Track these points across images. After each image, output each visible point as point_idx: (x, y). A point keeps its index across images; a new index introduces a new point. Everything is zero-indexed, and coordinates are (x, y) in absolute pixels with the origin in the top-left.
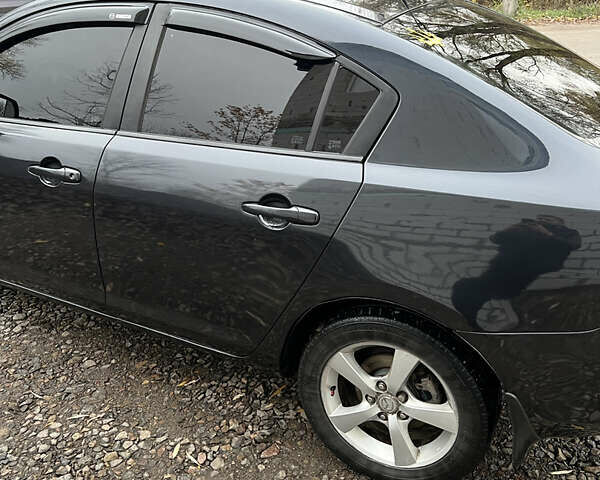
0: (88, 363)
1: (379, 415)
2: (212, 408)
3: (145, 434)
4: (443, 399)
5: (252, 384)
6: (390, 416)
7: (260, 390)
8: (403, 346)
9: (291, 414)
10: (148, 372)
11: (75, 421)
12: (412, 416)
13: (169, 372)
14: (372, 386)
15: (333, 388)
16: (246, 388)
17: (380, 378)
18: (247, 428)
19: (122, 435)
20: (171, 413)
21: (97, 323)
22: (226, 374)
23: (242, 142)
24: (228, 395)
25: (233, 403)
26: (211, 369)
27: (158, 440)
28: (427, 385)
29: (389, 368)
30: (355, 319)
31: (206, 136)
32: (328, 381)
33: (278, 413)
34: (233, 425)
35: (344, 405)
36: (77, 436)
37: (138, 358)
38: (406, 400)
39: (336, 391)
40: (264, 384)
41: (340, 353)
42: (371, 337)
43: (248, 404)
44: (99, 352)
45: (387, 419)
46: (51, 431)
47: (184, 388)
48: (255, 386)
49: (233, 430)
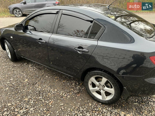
0: (47, 77)
1: (99, 90)
2: (68, 86)
3: (56, 90)
4: (112, 88)
5: (76, 82)
6: (101, 90)
7: (78, 83)
8: (104, 77)
9: (83, 88)
10: (57, 79)
11: (43, 87)
12: (106, 90)
13: (61, 79)
14: (98, 84)
15: (91, 84)
16: (75, 83)
17: (100, 83)
18: (75, 90)
19: (52, 90)
20: (61, 87)
21: (49, 69)
22: (71, 80)
23: (78, 37)
24: (72, 84)
25: (73, 86)
26: (69, 79)
27: (58, 91)
28: (109, 85)
29: (101, 81)
30: (95, 71)
31: (72, 36)
32: (90, 82)
33: (81, 88)
34: (72, 90)
35: (93, 87)
36: (44, 90)
37: (56, 76)
38: (104, 87)
39: (91, 85)
40: (78, 82)
41: (92, 77)
42: (98, 75)
43: (75, 86)
44: (49, 75)
45: (101, 91)
46: (39, 88)
47: (64, 82)
48: (77, 83)
49: (72, 91)
